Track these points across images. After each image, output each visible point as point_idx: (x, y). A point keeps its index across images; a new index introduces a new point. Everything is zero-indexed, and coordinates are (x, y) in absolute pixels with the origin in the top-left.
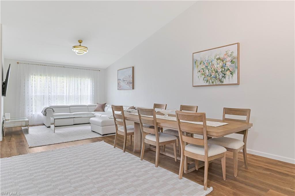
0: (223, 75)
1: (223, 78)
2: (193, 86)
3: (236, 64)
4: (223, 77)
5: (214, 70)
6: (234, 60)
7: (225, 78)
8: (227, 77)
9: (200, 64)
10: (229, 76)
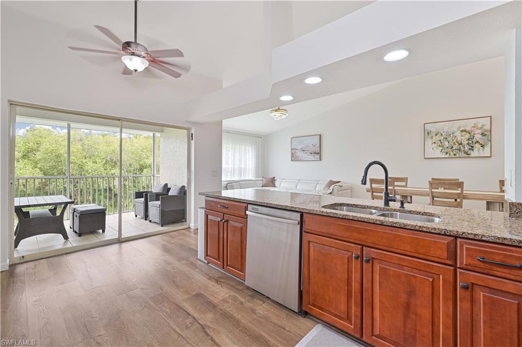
0: (471, 148)
1: (470, 151)
2: (425, 158)
3: (488, 137)
4: (470, 149)
5: (457, 142)
6: (485, 133)
7: (473, 150)
8: (476, 150)
9: (436, 135)
10: (478, 148)
